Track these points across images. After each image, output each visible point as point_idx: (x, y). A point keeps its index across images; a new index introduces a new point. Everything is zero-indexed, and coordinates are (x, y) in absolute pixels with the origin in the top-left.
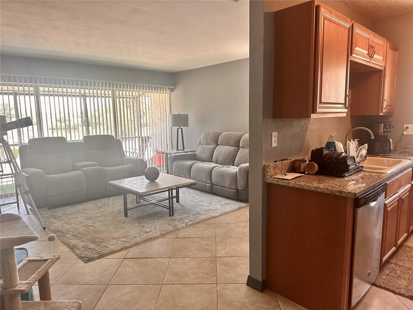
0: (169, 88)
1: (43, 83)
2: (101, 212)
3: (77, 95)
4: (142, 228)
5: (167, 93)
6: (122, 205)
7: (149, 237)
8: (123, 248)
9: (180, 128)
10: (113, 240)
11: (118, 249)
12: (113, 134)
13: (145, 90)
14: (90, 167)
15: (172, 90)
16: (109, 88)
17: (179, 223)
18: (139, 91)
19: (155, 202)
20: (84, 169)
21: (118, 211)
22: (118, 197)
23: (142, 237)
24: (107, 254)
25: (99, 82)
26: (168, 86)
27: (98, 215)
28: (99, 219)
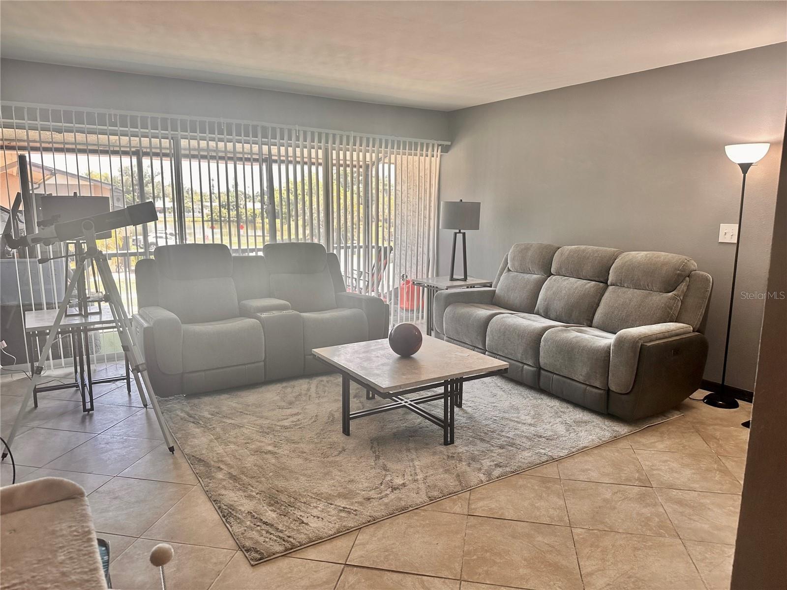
0: (440, 145)
1: (189, 131)
2: (292, 415)
3: (254, 157)
4: (384, 472)
5: (435, 156)
6: (336, 401)
7: (403, 503)
8: (342, 532)
9: (460, 232)
10: (318, 503)
11: (331, 532)
12: (323, 242)
13: (392, 149)
14: (274, 312)
15: (446, 149)
16: (319, 144)
17: (468, 469)
18: (379, 150)
19: (410, 404)
20: (263, 316)
21: (329, 418)
22: (328, 380)
23: (386, 500)
24: (305, 544)
25: (299, 131)
26: (437, 140)
27: (286, 423)
28: (287, 434)
